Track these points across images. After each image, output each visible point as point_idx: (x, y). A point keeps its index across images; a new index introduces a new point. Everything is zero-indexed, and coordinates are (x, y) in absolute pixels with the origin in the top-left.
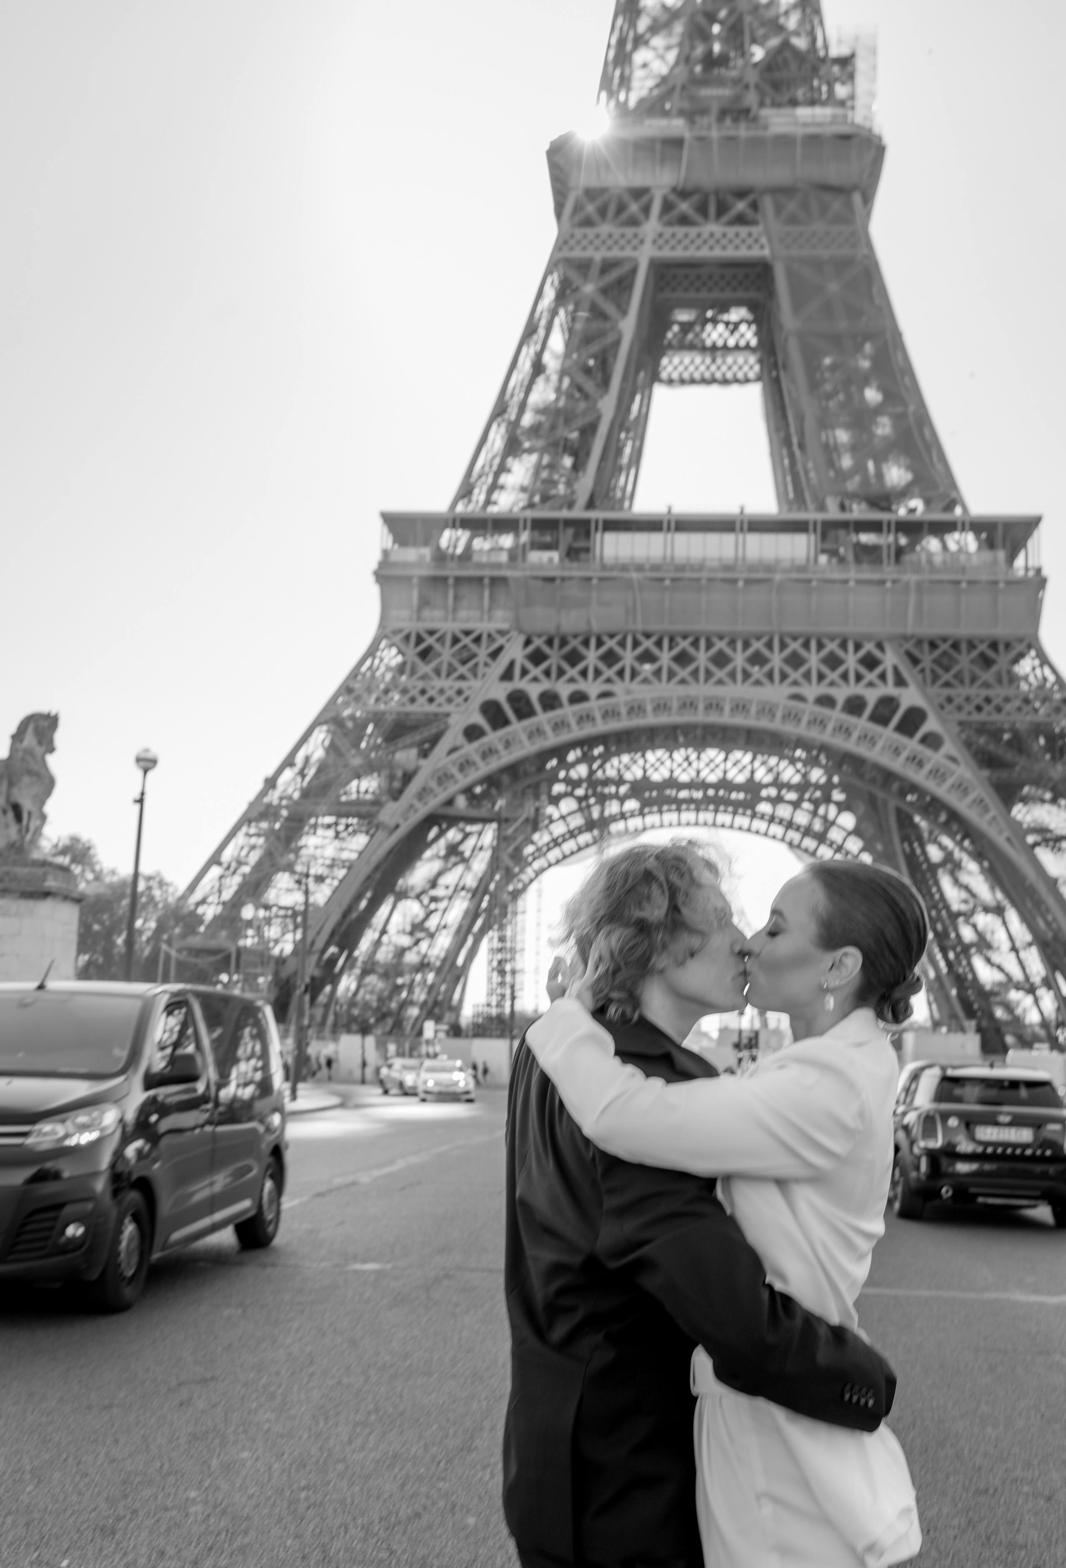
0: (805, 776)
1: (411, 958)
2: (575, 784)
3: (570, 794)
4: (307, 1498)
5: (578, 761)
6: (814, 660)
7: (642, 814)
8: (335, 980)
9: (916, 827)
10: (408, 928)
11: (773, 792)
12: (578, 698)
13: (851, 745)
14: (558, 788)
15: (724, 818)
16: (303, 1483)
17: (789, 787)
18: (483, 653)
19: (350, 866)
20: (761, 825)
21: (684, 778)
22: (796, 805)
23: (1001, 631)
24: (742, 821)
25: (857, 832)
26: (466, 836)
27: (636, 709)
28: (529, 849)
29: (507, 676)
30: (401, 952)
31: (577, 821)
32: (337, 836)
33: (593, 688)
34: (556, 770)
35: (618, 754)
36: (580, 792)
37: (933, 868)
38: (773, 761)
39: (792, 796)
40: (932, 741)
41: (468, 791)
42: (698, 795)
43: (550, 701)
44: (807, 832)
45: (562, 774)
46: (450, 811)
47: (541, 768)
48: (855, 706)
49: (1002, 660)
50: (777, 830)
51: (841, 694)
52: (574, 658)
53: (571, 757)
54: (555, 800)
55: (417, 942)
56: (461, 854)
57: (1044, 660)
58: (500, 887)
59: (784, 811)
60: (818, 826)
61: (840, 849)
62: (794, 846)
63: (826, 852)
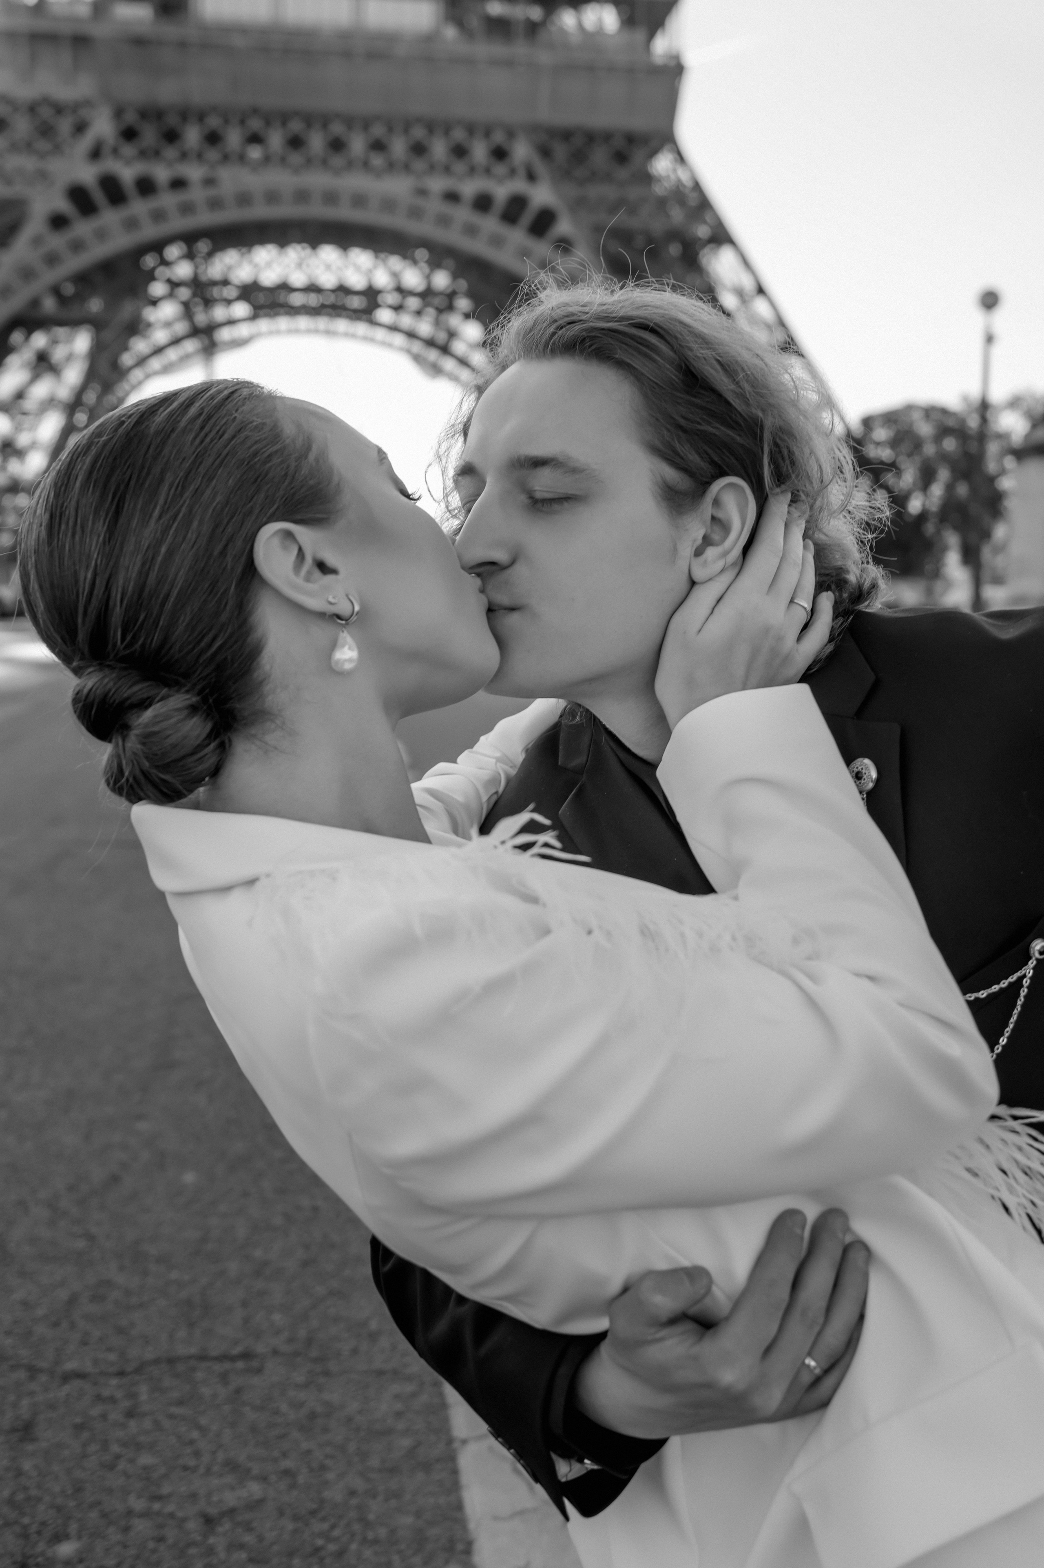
0: (429, 281)
2: (174, 285)
3: (171, 295)
5: (181, 258)
6: (439, 149)
7: (252, 318)
11: (393, 298)
12: (178, 184)
13: (478, 247)
14: (157, 289)
15: (341, 325)
17: (411, 293)
18: (65, 126)
20: (380, 334)
21: (298, 279)
22: (419, 313)
23: (638, 123)
24: (361, 328)
26: (55, 342)
27: (244, 199)
28: (127, 358)
29: (96, 154)
31: (181, 328)
33: (194, 172)
34: (154, 268)
36: (184, 294)
38: (394, 262)
39: (414, 303)
40: (564, 245)
41: (56, 291)
42: (313, 300)
43: (146, 187)
44: (430, 343)
45: (161, 273)
46: (36, 313)
47: (136, 266)
48: (483, 203)
49: (638, 155)
50: (399, 339)
51: (469, 188)
52: (172, 137)
53: (173, 251)
54: (155, 303)
56: (50, 363)
57: (681, 158)
59: (406, 320)
60: (441, 337)
61: (463, 362)
62: (417, 359)
63: (449, 364)
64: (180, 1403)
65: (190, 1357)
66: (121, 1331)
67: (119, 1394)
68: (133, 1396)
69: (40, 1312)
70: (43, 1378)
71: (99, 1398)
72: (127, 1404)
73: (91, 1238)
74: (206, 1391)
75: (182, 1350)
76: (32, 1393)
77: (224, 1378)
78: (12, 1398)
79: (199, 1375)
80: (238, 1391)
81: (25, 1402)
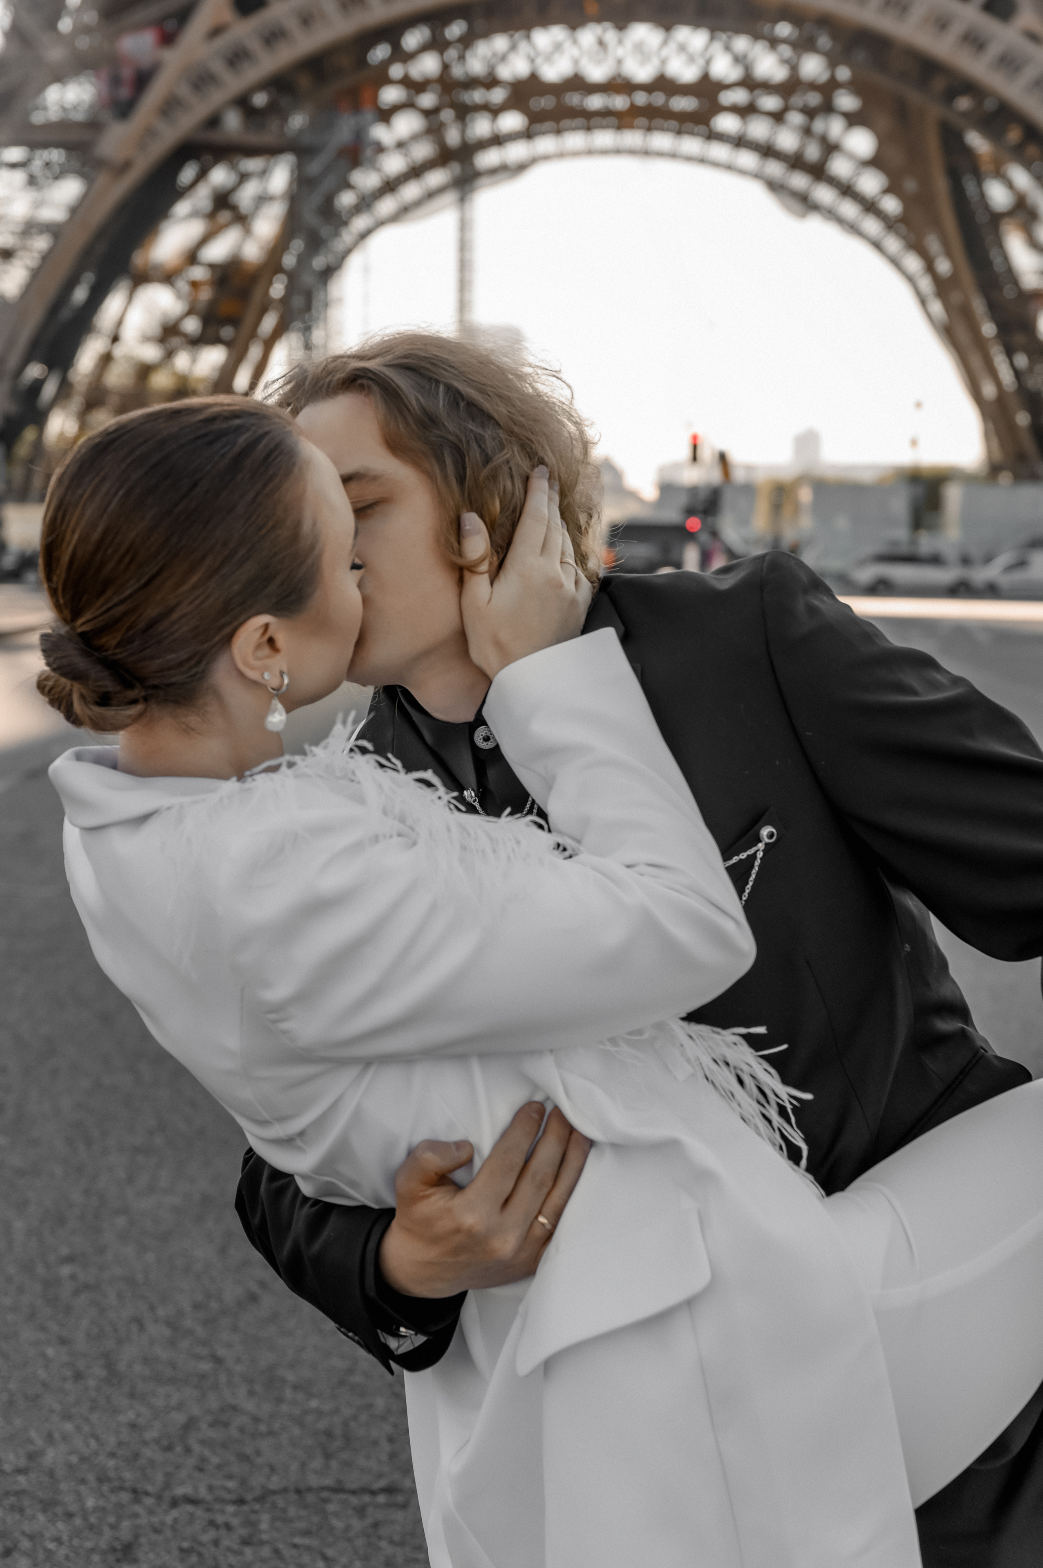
0: (794, 68)
1: (161, 381)
2: (414, 86)
3: (408, 105)
4: (73, 1277)
5: (425, 48)
7: (528, 135)
8: (39, 418)
9: (968, 152)
10: (157, 331)
11: (739, 96)
14: (391, 95)
15: (662, 141)
16: (64, 1251)
17: (766, 87)
19: (54, 230)
20: (719, 151)
21: (597, 73)
22: (778, 117)
24: (691, 145)
25: (875, 162)
26: (244, 177)
28: (347, 199)
30: (145, 371)
31: (423, 151)
32: (32, 181)
34: (386, 64)
35: (487, 34)
36: (427, 100)
37: (996, 219)
38: (741, 43)
39: (770, 103)
41: (242, 102)
42: (620, 102)
44: (796, 162)
45: (396, 71)
46: (215, 137)
47: (362, 62)
50: (747, 159)
53: (412, 40)
54: (386, 115)
55: (169, 355)
56: (234, 208)
58: (303, 260)
59: (759, 129)
60: (813, 152)
61: (847, 190)
62: (775, 187)
63: (824, 194)
64: (307, 1533)
65: (323, 1489)
66: (244, 1458)
67: (235, 1522)
68: (252, 1524)
69: (150, 1435)
70: (149, 1501)
71: (212, 1523)
72: (244, 1532)
73: (218, 1360)
74: (338, 1524)
75: (313, 1481)
76: (136, 1515)
77: (361, 1511)
78: (111, 1519)
79: (331, 1508)
80: (376, 1525)
81: (126, 1524)
